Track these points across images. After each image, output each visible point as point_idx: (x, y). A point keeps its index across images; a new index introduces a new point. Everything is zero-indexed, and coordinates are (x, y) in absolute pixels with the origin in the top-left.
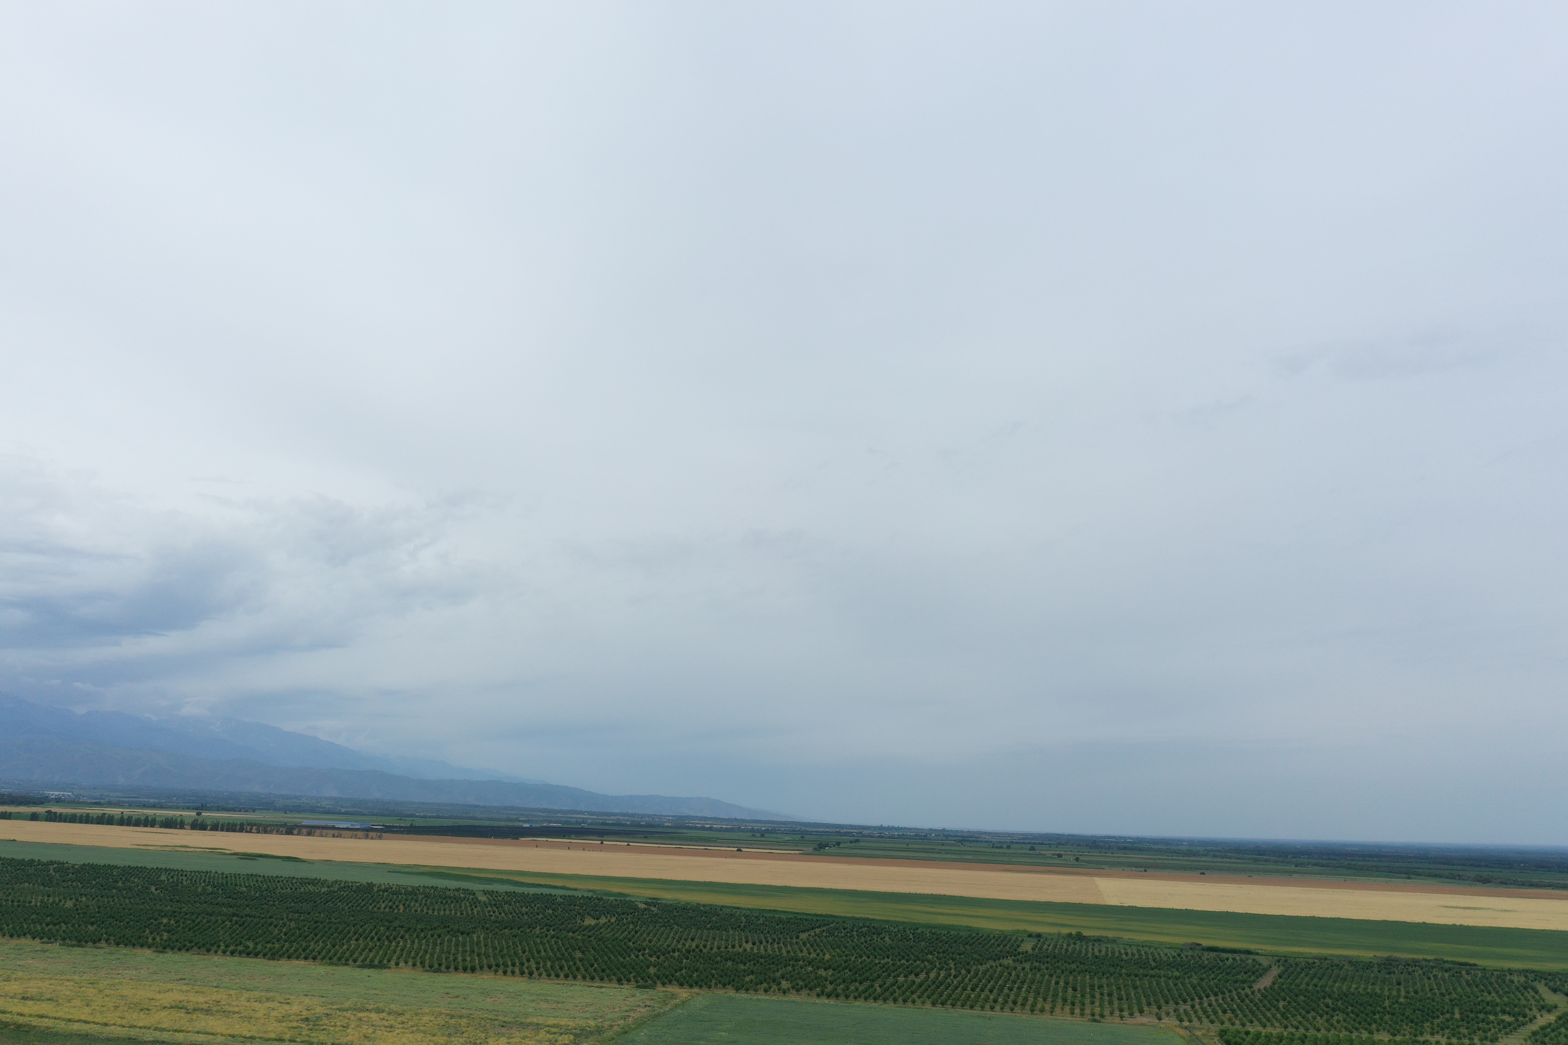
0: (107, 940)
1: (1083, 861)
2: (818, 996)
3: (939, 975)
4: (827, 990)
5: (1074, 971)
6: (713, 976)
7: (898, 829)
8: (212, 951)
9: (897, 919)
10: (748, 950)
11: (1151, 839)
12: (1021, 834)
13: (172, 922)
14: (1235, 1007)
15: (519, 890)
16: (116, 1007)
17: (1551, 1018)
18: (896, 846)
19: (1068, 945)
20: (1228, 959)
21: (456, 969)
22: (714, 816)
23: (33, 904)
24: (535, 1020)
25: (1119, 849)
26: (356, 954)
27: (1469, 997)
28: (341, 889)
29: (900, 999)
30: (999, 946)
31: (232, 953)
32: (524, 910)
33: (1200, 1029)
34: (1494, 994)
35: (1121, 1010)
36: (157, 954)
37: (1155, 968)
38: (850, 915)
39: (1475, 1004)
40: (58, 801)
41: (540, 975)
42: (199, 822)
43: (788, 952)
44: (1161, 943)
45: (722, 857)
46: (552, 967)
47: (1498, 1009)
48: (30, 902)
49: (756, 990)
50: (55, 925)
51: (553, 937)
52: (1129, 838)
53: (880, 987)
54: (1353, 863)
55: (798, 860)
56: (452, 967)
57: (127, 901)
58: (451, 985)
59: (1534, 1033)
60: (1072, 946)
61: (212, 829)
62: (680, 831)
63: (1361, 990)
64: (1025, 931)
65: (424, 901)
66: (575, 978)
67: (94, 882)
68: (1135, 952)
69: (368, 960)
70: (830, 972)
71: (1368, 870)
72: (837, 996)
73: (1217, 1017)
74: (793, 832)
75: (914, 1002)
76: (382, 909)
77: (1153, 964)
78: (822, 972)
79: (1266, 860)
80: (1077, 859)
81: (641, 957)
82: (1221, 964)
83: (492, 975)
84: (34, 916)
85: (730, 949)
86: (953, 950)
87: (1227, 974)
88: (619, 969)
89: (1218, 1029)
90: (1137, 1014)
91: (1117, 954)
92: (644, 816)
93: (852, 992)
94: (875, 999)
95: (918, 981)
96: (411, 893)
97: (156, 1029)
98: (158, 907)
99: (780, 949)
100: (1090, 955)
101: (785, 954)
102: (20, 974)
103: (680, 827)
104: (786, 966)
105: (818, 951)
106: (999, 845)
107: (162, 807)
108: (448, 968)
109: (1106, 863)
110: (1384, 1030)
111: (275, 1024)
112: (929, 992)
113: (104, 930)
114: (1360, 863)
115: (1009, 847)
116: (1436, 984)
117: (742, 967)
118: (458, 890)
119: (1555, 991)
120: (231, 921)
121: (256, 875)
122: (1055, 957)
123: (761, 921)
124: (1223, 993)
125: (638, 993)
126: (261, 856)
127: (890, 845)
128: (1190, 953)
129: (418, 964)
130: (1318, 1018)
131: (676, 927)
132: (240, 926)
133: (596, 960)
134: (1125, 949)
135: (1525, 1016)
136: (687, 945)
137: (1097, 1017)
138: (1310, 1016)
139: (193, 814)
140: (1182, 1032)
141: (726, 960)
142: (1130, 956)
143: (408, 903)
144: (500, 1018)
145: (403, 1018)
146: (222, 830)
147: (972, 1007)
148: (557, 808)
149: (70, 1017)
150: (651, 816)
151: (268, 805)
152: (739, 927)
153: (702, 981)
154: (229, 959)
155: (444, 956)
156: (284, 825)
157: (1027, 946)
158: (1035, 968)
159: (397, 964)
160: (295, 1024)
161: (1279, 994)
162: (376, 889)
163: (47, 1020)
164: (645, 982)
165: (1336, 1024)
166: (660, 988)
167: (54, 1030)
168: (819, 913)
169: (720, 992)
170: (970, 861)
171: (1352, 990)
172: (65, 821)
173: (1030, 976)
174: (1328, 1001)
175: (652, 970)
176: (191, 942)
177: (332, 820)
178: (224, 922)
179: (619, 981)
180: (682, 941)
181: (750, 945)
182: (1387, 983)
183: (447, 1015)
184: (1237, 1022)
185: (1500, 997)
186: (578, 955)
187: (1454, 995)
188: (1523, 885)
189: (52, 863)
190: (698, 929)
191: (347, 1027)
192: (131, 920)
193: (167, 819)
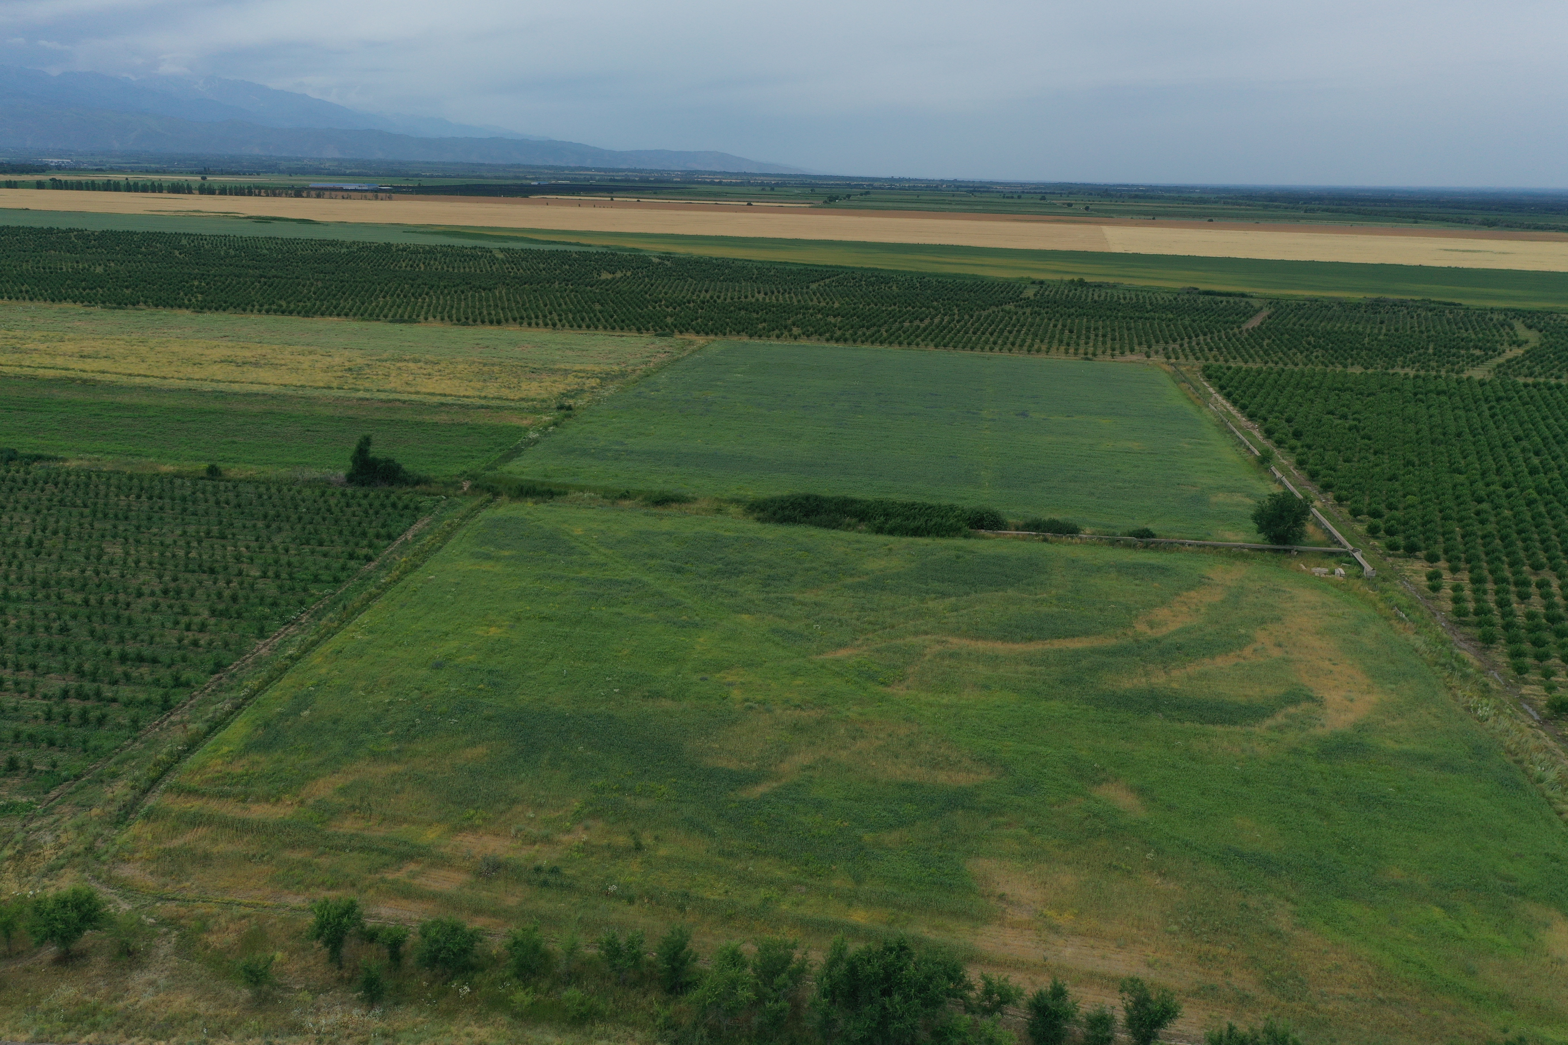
0: (145, 302)
1: (1092, 210)
2: (828, 340)
3: (943, 320)
4: (836, 335)
5: (1073, 314)
6: (727, 324)
7: (909, 180)
8: (248, 310)
9: (905, 269)
10: (761, 300)
11: (1164, 187)
12: (1033, 184)
13: (203, 284)
14: (1221, 345)
15: (534, 247)
16: (170, 363)
17: (1519, 352)
18: (906, 197)
19: (1070, 291)
20: (1221, 302)
21: (483, 322)
22: (723, 170)
23: (64, 270)
24: (562, 366)
25: (1130, 197)
26: (386, 311)
27: (1446, 334)
28: (360, 250)
29: (905, 342)
30: (1002, 292)
31: (268, 312)
32: (541, 266)
33: (1185, 365)
34: (1470, 331)
35: (1113, 350)
36: (197, 314)
37: (1151, 311)
38: (859, 266)
39: (1450, 340)
40: (59, 168)
41: (563, 326)
42: (206, 187)
43: (799, 301)
44: (1159, 288)
45: (733, 211)
46: (573, 318)
47: (1472, 344)
48: (61, 269)
49: (769, 337)
50: (91, 289)
51: (572, 291)
52: (1142, 186)
53: (886, 331)
54: (1363, 208)
55: (805, 213)
56: (479, 320)
57: (155, 265)
58: (480, 337)
59: (1499, 366)
60: (1073, 291)
61: (220, 194)
62: (688, 186)
63: (1344, 329)
64: (1029, 278)
65: (443, 260)
66: (596, 328)
67: (117, 248)
68: (1133, 296)
69: (398, 315)
70: (839, 319)
71: (1376, 215)
72: (846, 340)
73: (1203, 355)
74: (803, 185)
75: (918, 345)
76: (404, 268)
77: (1149, 307)
78: (831, 319)
79: (1277, 207)
80: (1087, 208)
81: (658, 308)
82: (1214, 306)
83: (518, 327)
84: (69, 282)
85: (743, 299)
86: (957, 297)
87: (1219, 316)
88: (637, 319)
89: (1202, 365)
90: (1127, 353)
91: (1116, 298)
92: (652, 171)
93: (860, 337)
94: (881, 343)
95: (922, 325)
96: (429, 252)
97: (212, 380)
98: (186, 270)
99: (791, 298)
100: (1089, 300)
101: (796, 303)
102: (71, 335)
103: (689, 183)
104: (797, 314)
105: (828, 300)
106: (1010, 195)
107: (165, 172)
108: (475, 321)
109: (1113, 211)
110: (1358, 364)
111: (322, 374)
112: (932, 336)
113: (139, 293)
114: (1369, 208)
115: (1019, 197)
116: (1418, 323)
117: (755, 315)
118: (475, 248)
119: (1530, 327)
120: (259, 282)
121: (274, 238)
122: (1055, 303)
123: (772, 273)
124: (1212, 333)
125: (657, 340)
126: (275, 219)
127: (900, 197)
128: (1186, 297)
129: (446, 318)
130: (1299, 354)
131: (690, 279)
132: (269, 286)
133: (615, 312)
134: (1124, 294)
135: (1494, 351)
136: (702, 297)
137: (1090, 356)
138: (1291, 353)
139: (198, 178)
140: (1168, 368)
141: (740, 309)
142: (1128, 300)
143: (427, 261)
144: (530, 365)
145: (440, 367)
146: (231, 194)
147: (972, 349)
148: (563, 165)
149: (129, 372)
150: (660, 171)
151: (271, 168)
152: (751, 278)
153: (717, 329)
154: (266, 317)
155: (469, 311)
156: (292, 188)
157: (1030, 293)
158: (1036, 312)
159: (426, 319)
160: (340, 374)
161: (1265, 333)
162: (394, 250)
163: (109, 375)
164: (662, 330)
165: (1313, 358)
166: (677, 336)
167: (118, 384)
168: (829, 264)
169: (735, 339)
170: (980, 211)
171: (1336, 329)
172: (72, 189)
173: (1029, 320)
174: (1312, 339)
175: (669, 320)
176: (225, 302)
177: (339, 181)
178: (253, 283)
179: (639, 330)
180: (697, 293)
181: (762, 296)
182: (1371, 322)
183: (480, 363)
184: (1221, 359)
185: (1476, 334)
186: (598, 307)
187: (1433, 333)
188: (1528, 227)
189: (71, 230)
190: (711, 281)
191: (389, 376)
192: (164, 284)
193: (173, 184)
